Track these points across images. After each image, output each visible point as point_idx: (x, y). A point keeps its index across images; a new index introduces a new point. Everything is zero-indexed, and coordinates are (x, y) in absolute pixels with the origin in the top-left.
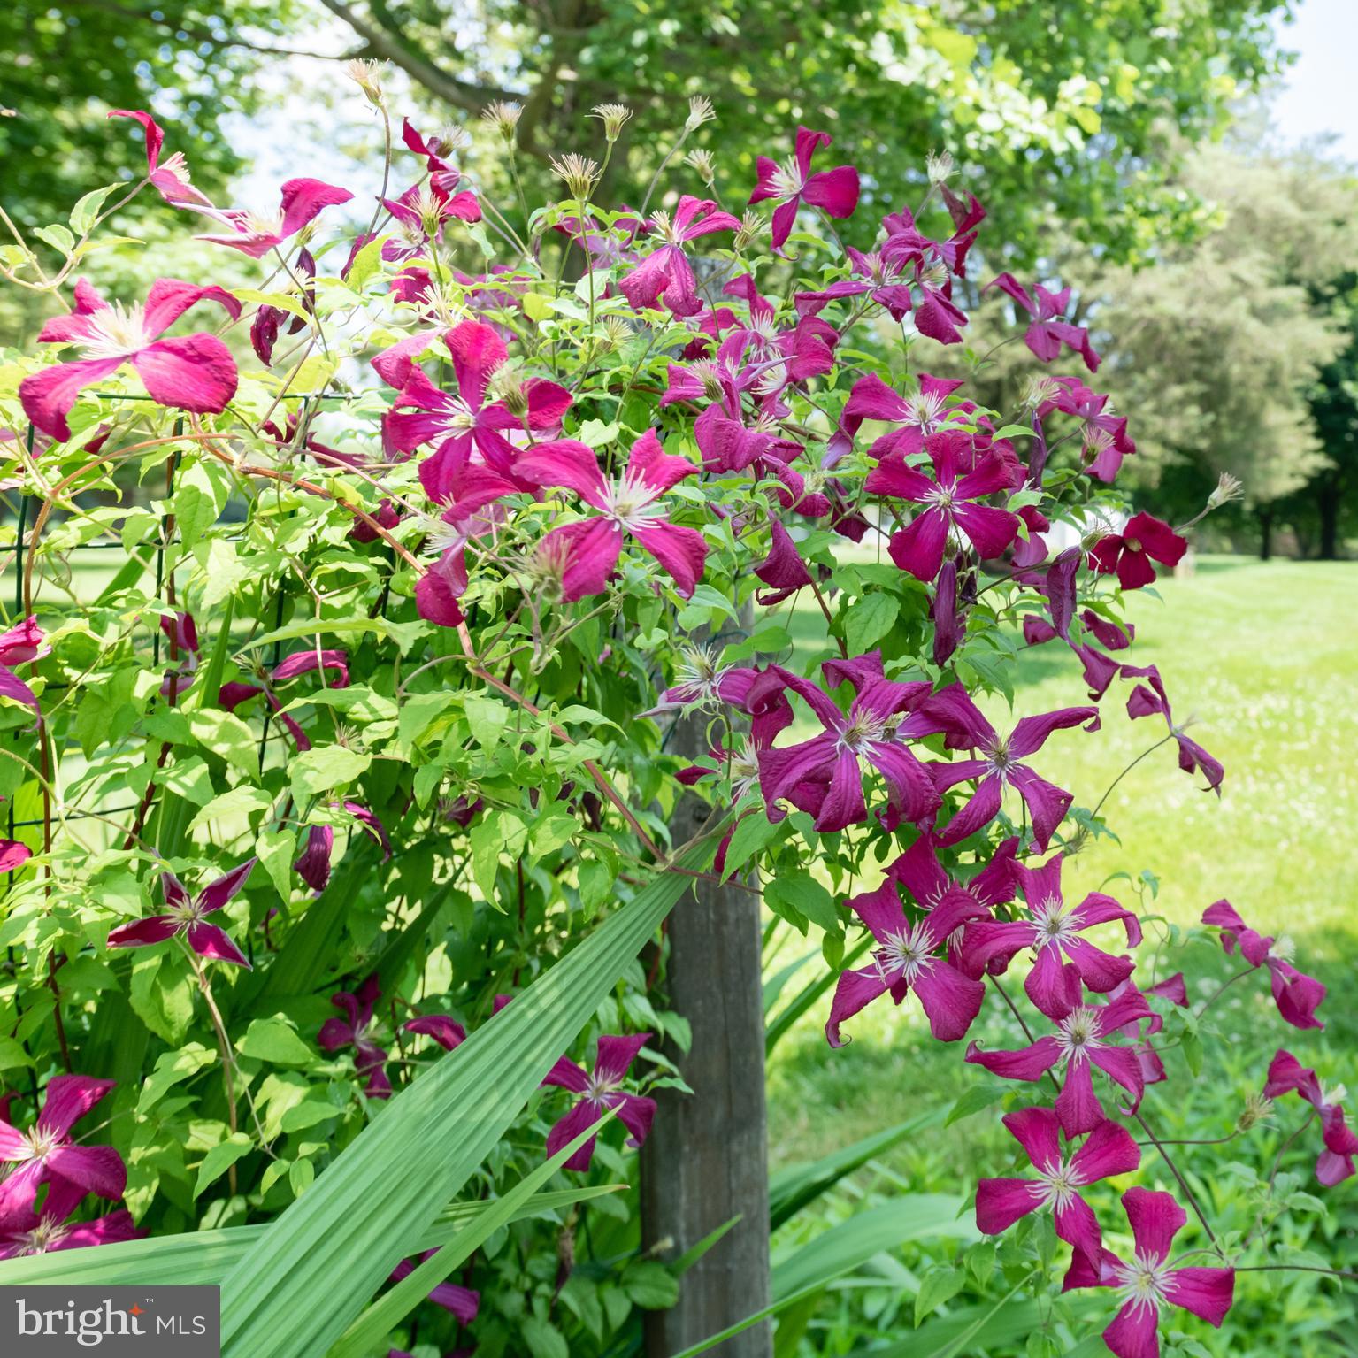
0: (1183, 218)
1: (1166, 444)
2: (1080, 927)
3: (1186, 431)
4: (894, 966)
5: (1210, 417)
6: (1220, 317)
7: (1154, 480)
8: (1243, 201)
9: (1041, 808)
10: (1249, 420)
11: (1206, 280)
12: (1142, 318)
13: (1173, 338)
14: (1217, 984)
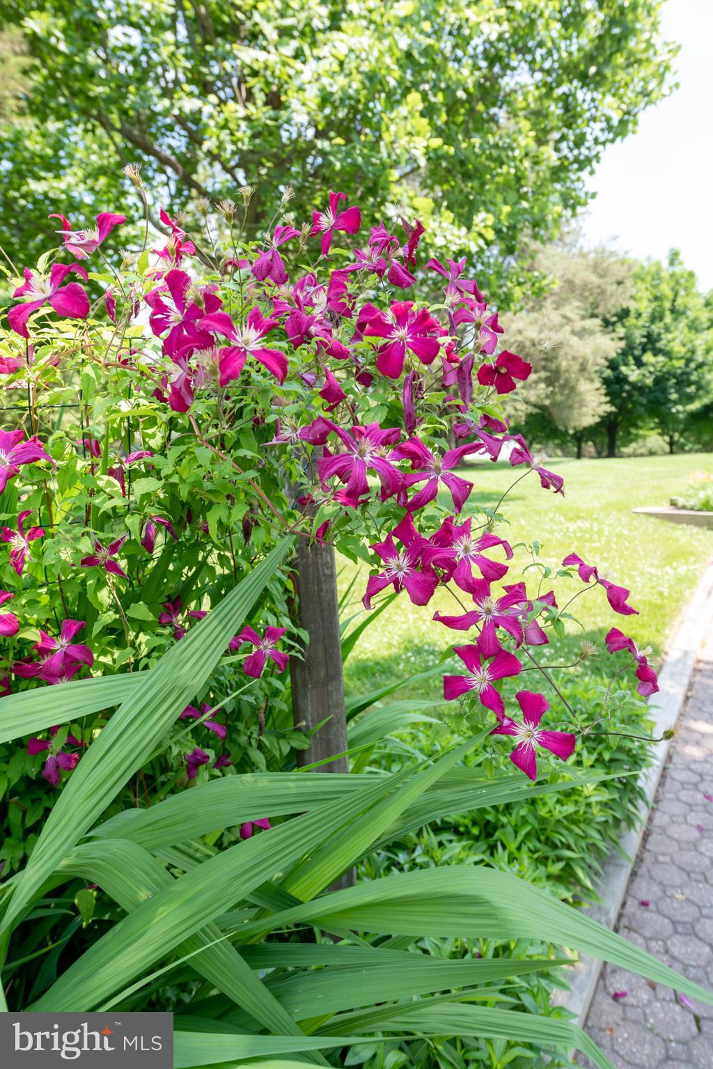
0: (537, 285)
1: (527, 403)
2: (480, 549)
3: (538, 396)
4: (393, 573)
5: (551, 389)
6: (557, 337)
7: (523, 421)
8: (569, 276)
9: (457, 490)
10: (570, 389)
11: (549, 319)
12: (516, 341)
13: (532, 350)
14: (553, 651)
